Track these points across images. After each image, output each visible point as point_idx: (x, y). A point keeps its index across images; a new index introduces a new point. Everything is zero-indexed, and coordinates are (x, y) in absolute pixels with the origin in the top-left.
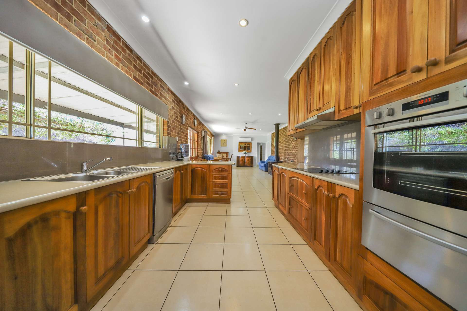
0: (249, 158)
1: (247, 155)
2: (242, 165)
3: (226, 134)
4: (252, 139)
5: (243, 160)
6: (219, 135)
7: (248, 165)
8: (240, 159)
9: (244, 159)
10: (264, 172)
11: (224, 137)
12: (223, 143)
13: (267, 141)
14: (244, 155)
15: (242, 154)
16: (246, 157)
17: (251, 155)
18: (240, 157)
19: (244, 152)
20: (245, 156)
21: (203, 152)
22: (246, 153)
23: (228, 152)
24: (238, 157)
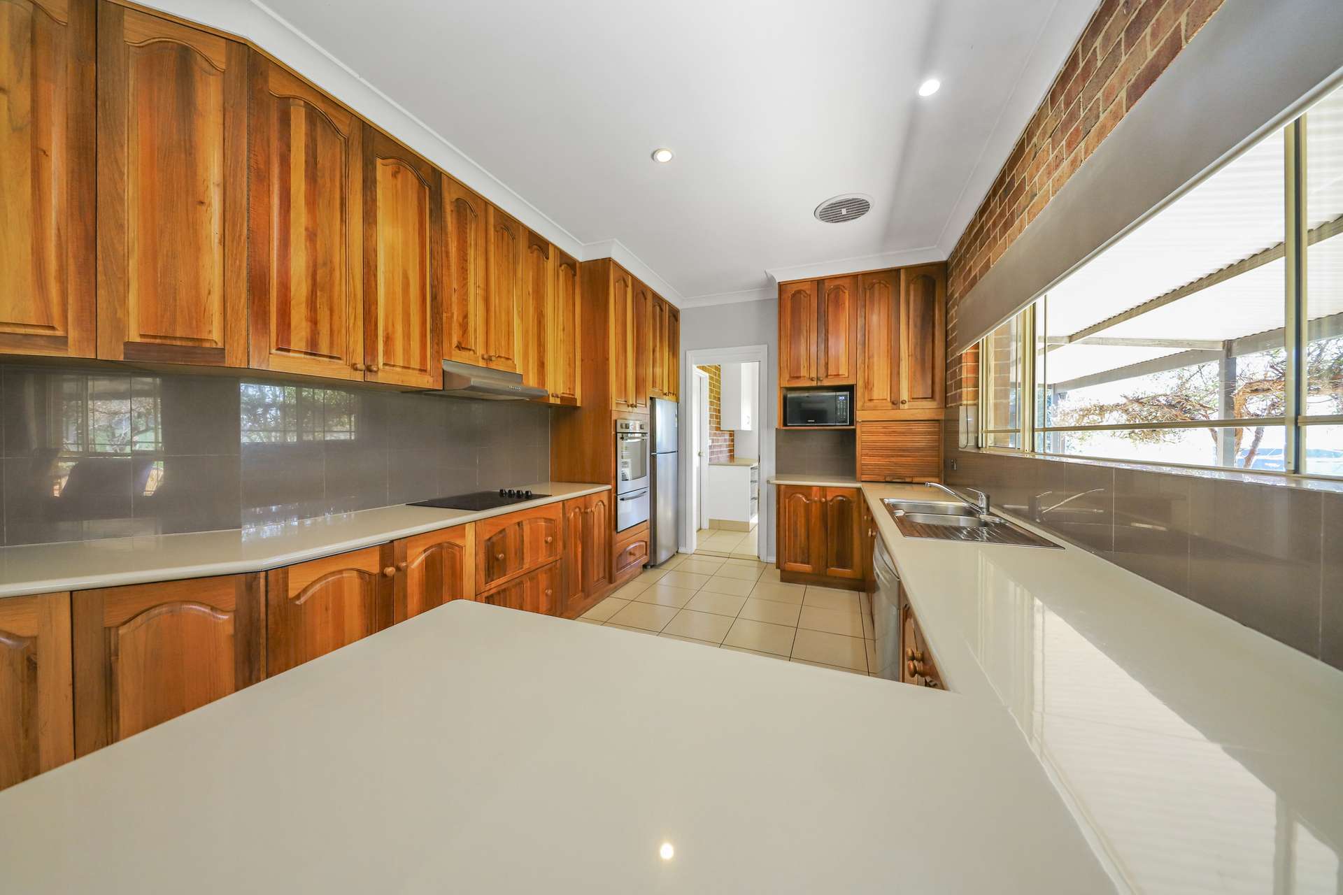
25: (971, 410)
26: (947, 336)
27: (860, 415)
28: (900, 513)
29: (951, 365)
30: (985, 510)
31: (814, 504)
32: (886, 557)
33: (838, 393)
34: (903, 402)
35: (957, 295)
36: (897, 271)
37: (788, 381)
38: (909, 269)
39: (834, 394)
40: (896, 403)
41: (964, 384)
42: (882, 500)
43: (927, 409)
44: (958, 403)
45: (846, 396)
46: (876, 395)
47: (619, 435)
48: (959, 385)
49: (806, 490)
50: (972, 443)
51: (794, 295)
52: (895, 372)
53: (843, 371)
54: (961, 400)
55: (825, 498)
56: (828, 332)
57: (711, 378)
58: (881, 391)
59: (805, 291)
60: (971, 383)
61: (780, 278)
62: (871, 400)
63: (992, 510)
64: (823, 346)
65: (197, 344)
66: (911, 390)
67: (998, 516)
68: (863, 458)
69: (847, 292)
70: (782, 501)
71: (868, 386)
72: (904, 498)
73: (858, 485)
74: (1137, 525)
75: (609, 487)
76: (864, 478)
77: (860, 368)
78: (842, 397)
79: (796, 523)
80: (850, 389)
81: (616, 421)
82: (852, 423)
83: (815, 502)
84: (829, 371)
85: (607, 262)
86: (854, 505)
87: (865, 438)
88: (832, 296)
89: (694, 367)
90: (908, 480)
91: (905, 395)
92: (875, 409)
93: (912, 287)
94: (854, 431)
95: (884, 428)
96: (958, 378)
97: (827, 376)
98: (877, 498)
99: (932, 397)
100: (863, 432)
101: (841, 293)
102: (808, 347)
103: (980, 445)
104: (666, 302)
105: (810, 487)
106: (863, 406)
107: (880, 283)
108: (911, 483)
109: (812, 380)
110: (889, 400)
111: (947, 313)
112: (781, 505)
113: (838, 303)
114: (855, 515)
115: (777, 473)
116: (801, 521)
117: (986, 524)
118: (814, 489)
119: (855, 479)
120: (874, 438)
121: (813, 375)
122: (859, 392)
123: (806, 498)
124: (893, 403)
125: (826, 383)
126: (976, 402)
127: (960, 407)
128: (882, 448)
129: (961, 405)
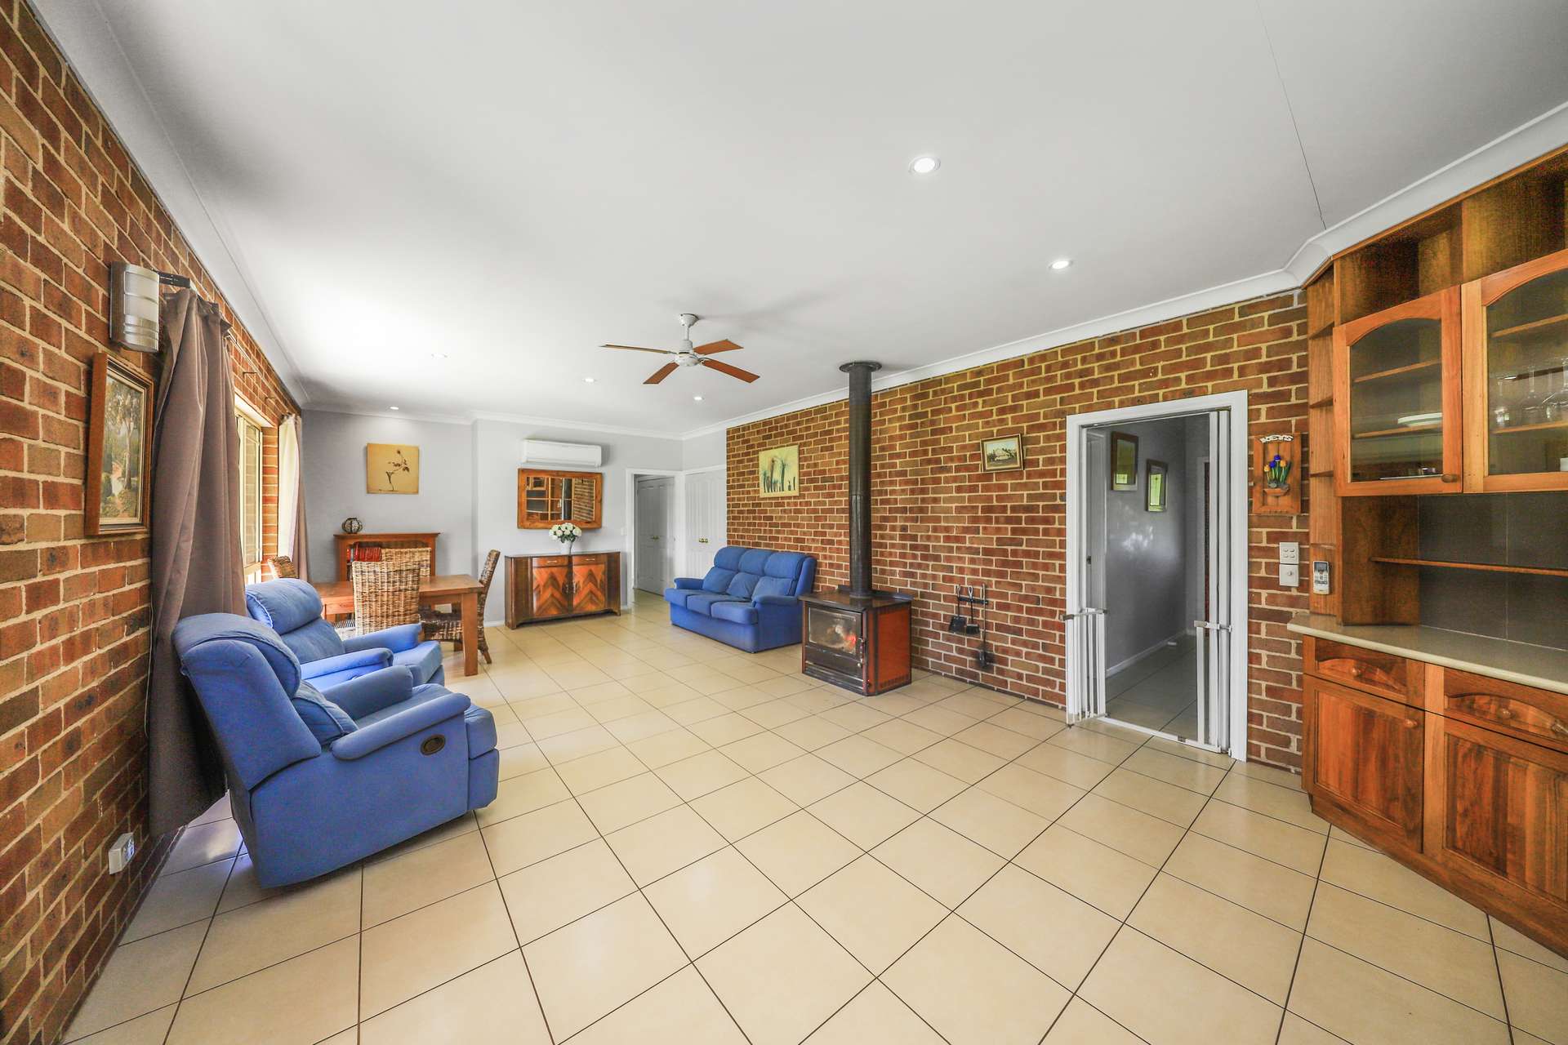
0: (593, 568)
1: (576, 549)
2: (554, 612)
3: (410, 408)
4: (607, 455)
5: (561, 580)
6: (348, 406)
7: (592, 608)
8: (538, 576)
9: (565, 570)
10: (747, 656)
11: (389, 430)
12: (391, 469)
13: (681, 470)
14: (564, 549)
15: (545, 543)
16: (575, 560)
17: (601, 545)
18: (535, 563)
19: (560, 533)
20: (570, 557)
21: (154, 592)
22: (572, 537)
23: (435, 535)
24: (520, 565)
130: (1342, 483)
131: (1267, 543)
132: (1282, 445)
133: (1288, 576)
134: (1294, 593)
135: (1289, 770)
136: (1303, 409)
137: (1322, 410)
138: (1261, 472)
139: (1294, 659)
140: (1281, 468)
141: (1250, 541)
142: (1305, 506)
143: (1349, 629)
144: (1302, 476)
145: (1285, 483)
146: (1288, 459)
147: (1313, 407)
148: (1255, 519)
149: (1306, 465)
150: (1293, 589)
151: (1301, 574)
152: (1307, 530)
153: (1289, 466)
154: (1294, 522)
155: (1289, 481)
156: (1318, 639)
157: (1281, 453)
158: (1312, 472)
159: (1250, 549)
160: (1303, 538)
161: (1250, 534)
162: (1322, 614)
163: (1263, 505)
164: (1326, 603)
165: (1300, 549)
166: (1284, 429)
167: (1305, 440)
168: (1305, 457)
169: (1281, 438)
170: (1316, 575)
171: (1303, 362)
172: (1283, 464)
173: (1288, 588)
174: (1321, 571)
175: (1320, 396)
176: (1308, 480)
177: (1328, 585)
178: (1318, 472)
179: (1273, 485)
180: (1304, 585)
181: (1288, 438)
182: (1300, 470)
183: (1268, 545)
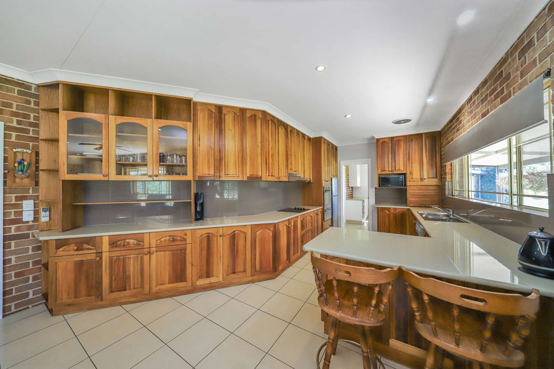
25: (450, 183)
26: (441, 157)
27: (408, 184)
28: (424, 216)
29: (443, 167)
30: (452, 215)
31: (391, 214)
32: (421, 226)
33: (400, 176)
34: (425, 179)
35: (444, 144)
36: (421, 134)
37: (380, 172)
38: (426, 133)
39: (398, 176)
40: (422, 179)
41: (447, 174)
42: (418, 212)
43: (435, 182)
44: (445, 180)
45: (403, 177)
46: (414, 176)
47: (325, 191)
48: (445, 174)
49: (388, 209)
50: (450, 193)
51: (382, 143)
52: (421, 168)
53: (402, 168)
54: (446, 179)
55: (396, 212)
56: (395, 155)
57: (346, 168)
58: (416, 175)
59: (386, 141)
60: (450, 174)
61: (376, 137)
62: (412, 178)
63: (454, 215)
64: (394, 160)
65: (257, 176)
66: (428, 175)
67: (455, 216)
68: (410, 198)
69: (402, 141)
70: (379, 213)
71: (411, 173)
72: (425, 212)
73: (408, 208)
74: (501, 220)
75: (322, 207)
76: (410, 205)
77: (408, 168)
78: (401, 177)
79: (385, 220)
80: (405, 174)
81: (323, 187)
82: (405, 186)
83: (392, 213)
84: (396, 168)
85: (321, 138)
86: (407, 215)
87: (410, 191)
88: (397, 143)
89: (343, 166)
90: (428, 206)
91: (425, 176)
92: (414, 181)
93: (427, 140)
94: (406, 189)
95: (418, 188)
96: (445, 172)
97: (395, 170)
98: (416, 212)
99: (436, 177)
100: (409, 189)
101: (400, 142)
102: (388, 160)
103: (453, 195)
104: (334, 145)
105: (390, 208)
106: (409, 180)
107: (415, 138)
108: (429, 207)
109: (390, 171)
110: (419, 178)
111: (441, 149)
112: (379, 214)
113: (399, 146)
114: (407, 218)
115: (375, 203)
116: (387, 220)
117: (452, 219)
118: (391, 208)
119: (406, 205)
120: (414, 191)
121: (390, 169)
122: (408, 176)
123: (389, 212)
124: (421, 179)
125: (395, 172)
126: (452, 180)
127: (446, 182)
128: (417, 195)
129: (446, 181)
130: (63, 174)
131: (15, 201)
132: (25, 154)
133: (28, 216)
134: (31, 223)
135: (28, 308)
136: (36, 139)
137: (45, 142)
138: (12, 166)
139: (31, 254)
140: (25, 165)
141: (4, 201)
142: (37, 184)
143: (64, 233)
144: (36, 170)
145: (26, 173)
146: (28, 161)
147: (41, 140)
148: (7, 190)
149: (38, 165)
150: (30, 222)
151: (34, 215)
152: (38, 194)
153: (30, 164)
154: (31, 191)
155: (29, 171)
156: (56, 240)
157: (24, 158)
158: (41, 168)
159: (4, 205)
160: (36, 198)
161: (4, 197)
162: (45, 230)
163: (14, 182)
164: (47, 225)
165: (34, 203)
166: (27, 147)
167: (37, 154)
168: (37, 161)
169: (25, 151)
170: (43, 214)
171: (36, 118)
172: (26, 163)
173: (28, 222)
174: (45, 211)
175: (45, 136)
176: (38, 171)
177: (49, 217)
178: (43, 169)
179: (20, 173)
180: (36, 219)
181: (28, 151)
182: (35, 167)
183: (16, 203)
